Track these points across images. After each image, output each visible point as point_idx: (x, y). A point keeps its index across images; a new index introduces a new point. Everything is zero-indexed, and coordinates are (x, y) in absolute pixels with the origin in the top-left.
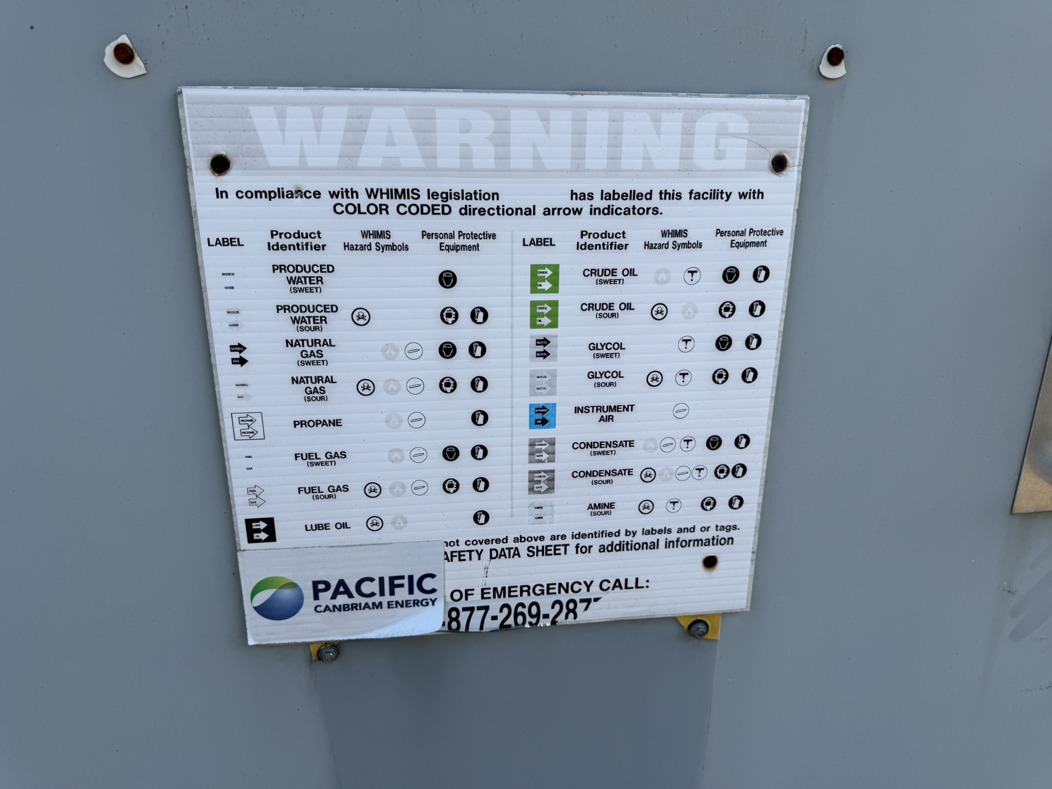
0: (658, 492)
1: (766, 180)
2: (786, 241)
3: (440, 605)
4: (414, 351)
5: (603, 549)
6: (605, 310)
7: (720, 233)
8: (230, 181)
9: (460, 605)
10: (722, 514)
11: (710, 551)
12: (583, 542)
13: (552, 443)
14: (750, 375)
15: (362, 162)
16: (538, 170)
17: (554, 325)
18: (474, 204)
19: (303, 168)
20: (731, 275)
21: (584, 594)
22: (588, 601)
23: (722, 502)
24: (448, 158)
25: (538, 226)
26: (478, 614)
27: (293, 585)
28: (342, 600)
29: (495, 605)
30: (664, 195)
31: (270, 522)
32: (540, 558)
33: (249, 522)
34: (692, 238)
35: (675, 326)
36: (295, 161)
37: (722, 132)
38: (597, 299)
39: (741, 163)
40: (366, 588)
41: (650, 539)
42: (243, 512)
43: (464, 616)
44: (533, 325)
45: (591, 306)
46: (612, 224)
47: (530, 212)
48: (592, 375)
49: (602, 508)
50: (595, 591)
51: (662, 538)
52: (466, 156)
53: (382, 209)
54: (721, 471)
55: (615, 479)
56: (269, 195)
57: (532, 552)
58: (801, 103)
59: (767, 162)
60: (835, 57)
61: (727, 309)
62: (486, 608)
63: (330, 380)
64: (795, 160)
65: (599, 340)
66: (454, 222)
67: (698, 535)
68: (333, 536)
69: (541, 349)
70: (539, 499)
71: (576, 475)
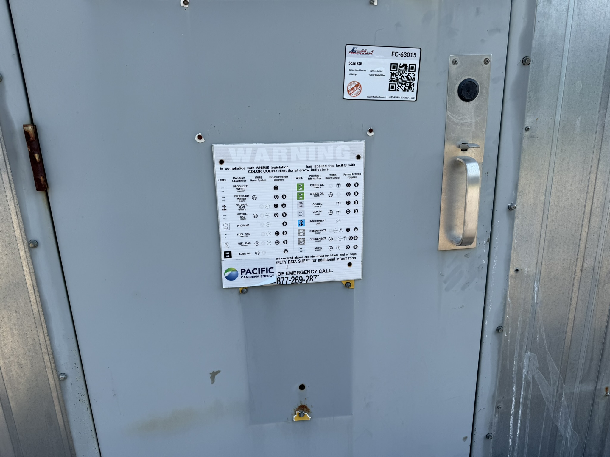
0: (333, 244)
1: (356, 161)
2: (362, 176)
3: (275, 276)
4: (268, 206)
5: (319, 260)
6: (317, 195)
7: (344, 174)
8: (224, 166)
9: (280, 277)
10: (352, 250)
11: (350, 261)
12: (314, 258)
13: (304, 230)
14: (356, 211)
15: (255, 161)
16: (298, 161)
17: (303, 199)
18: (282, 169)
19: (241, 162)
20: (348, 185)
21: (315, 274)
22: (316, 276)
23: (352, 247)
24: (276, 159)
25: (298, 174)
26: (285, 279)
27: (236, 270)
28: (249, 275)
29: (290, 277)
30: (330, 166)
31: (230, 252)
32: (302, 263)
33: (225, 252)
34: (337, 176)
35: (335, 199)
36: (239, 161)
37: (343, 150)
38: (314, 192)
39: (349, 158)
40: (255, 271)
41: (332, 257)
42: (223, 249)
43: (281, 280)
44: (298, 199)
45: (313, 194)
46: (317, 173)
47: (296, 171)
48: (314, 212)
49: (318, 249)
50: (318, 273)
51: (336, 257)
52: (280, 158)
53: (260, 171)
54: (351, 238)
55: (322, 240)
56: (233, 169)
57: (300, 261)
58: (363, 142)
59: (355, 157)
60: (371, 131)
61: (348, 194)
62: (288, 278)
63: (246, 214)
64: (362, 156)
65: (315, 202)
66: (277, 174)
67: (345, 256)
68: (246, 256)
69: (300, 205)
70: (301, 246)
71: (311, 239)
